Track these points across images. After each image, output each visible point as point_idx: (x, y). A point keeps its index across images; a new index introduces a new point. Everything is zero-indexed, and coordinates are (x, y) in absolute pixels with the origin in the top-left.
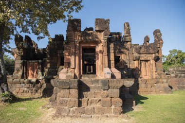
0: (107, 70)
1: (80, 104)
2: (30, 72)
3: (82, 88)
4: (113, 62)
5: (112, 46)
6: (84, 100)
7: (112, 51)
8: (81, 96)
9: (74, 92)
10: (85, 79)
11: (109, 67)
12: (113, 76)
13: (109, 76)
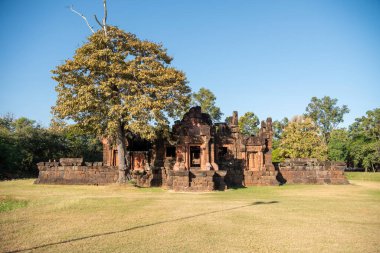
0: (208, 164)
1: (190, 185)
2: (136, 162)
3: (191, 176)
4: (213, 157)
5: (212, 146)
6: (192, 183)
7: (212, 150)
8: (190, 180)
9: (187, 178)
10: (193, 170)
11: (210, 162)
12: (212, 169)
13: (209, 169)
